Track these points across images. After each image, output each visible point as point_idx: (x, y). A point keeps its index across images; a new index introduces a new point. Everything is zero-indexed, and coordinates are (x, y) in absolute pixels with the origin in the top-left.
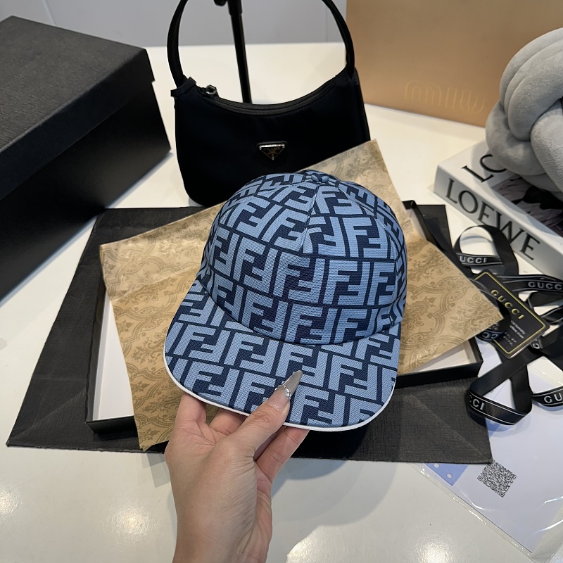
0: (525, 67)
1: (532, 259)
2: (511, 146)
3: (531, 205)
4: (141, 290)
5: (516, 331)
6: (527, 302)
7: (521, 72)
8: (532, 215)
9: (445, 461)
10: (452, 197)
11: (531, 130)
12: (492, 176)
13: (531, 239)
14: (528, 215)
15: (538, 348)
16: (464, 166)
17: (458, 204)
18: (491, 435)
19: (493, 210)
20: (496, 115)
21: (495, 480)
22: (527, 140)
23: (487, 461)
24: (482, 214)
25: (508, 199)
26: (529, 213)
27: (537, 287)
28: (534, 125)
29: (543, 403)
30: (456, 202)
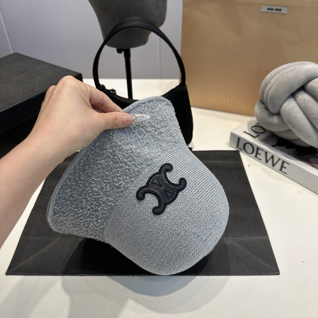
0: (273, 81)
1: (286, 173)
2: (270, 117)
3: (281, 147)
7: (271, 83)
10: (240, 146)
11: (280, 109)
12: (258, 136)
13: (285, 163)
14: (281, 152)
16: (244, 131)
19: (262, 150)
20: (259, 105)
22: (279, 114)
24: (257, 153)
25: (270, 145)
28: (281, 106)
30: (242, 149)
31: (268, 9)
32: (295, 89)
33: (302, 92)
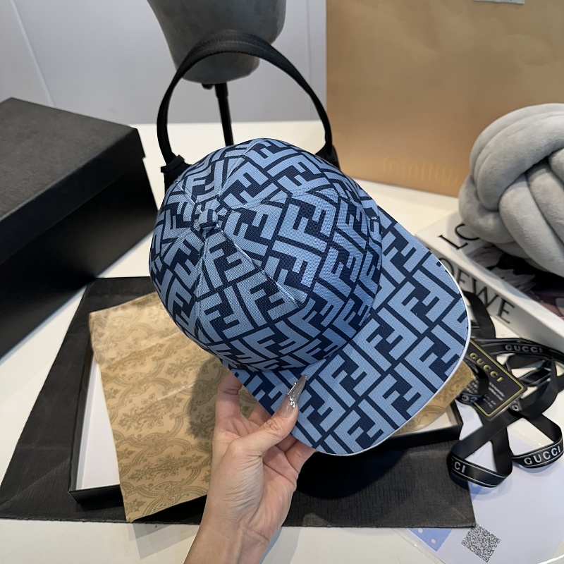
0: (491, 144)
3: (505, 271)
4: (129, 356)
5: (495, 393)
6: (505, 365)
7: (488, 148)
8: (507, 281)
9: (429, 525)
11: (499, 201)
12: (466, 244)
13: (506, 305)
15: (517, 410)
16: (440, 235)
18: (474, 498)
20: (467, 187)
21: (478, 545)
22: (496, 210)
23: (470, 525)
24: (459, 279)
25: (483, 265)
26: (503, 278)
27: (514, 350)
28: (501, 196)
29: (524, 464)
33: (543, 170)
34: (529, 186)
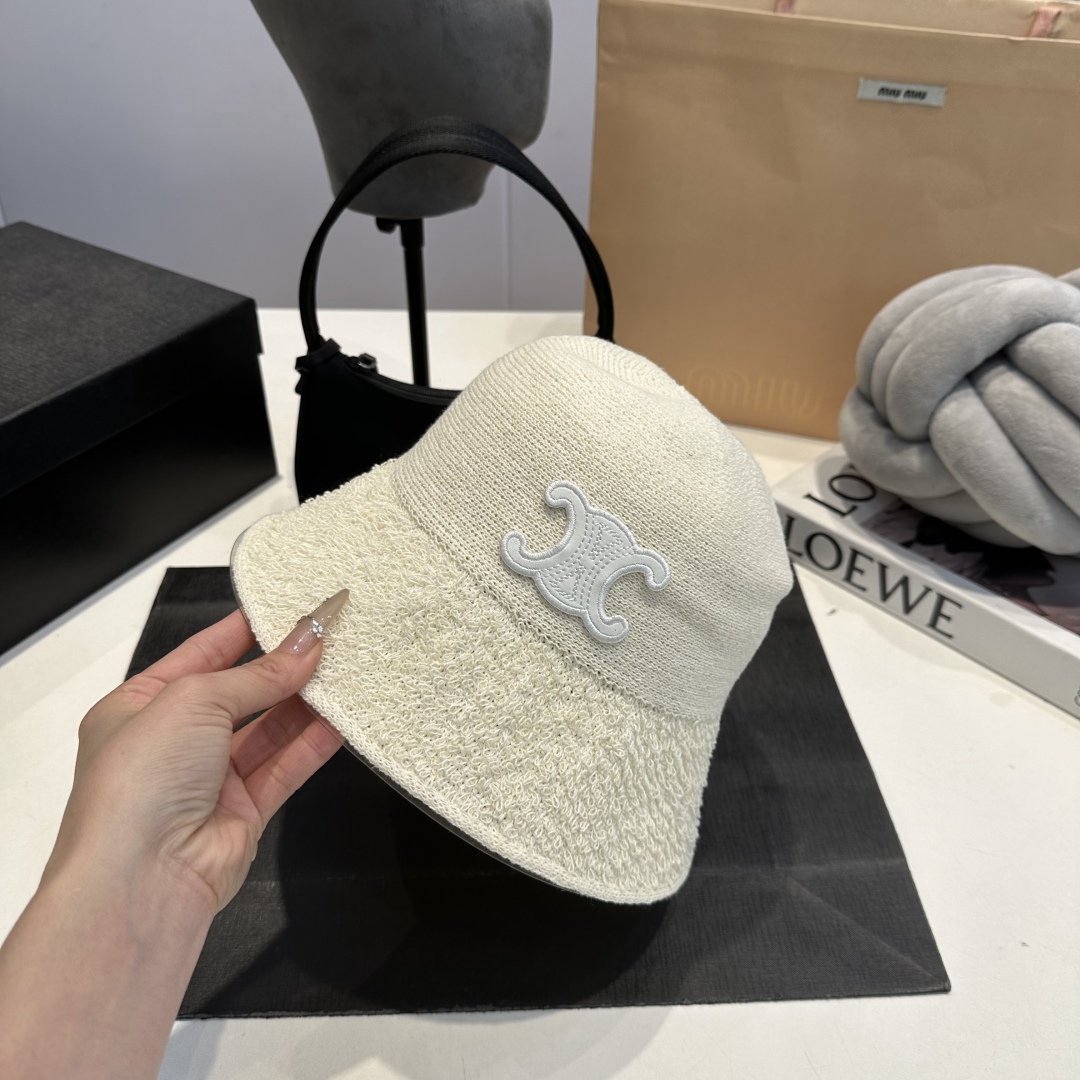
0: (901, 328)
1: (950, 636)
2: (897, 452)
3: (932, 548)
7: (898, 336)
8: (939, 563)
10: (793, 544)
11: (930, 421)
12: (854, 509)
13: (947, 604)
14: (932, 564)
16: (806, 493)
17: (805, 557)
19: (871, 559)
20: (855, 409)
22: (924, 440)
23: (940, 986)
24: (852, 568)
25: (893, 541)
26: (932, 559)
28: (932, 415)
30: (799, 555)
31: (883, 91)
32: (979, 358)
33: (1001, 368)
34: (980, 395)
